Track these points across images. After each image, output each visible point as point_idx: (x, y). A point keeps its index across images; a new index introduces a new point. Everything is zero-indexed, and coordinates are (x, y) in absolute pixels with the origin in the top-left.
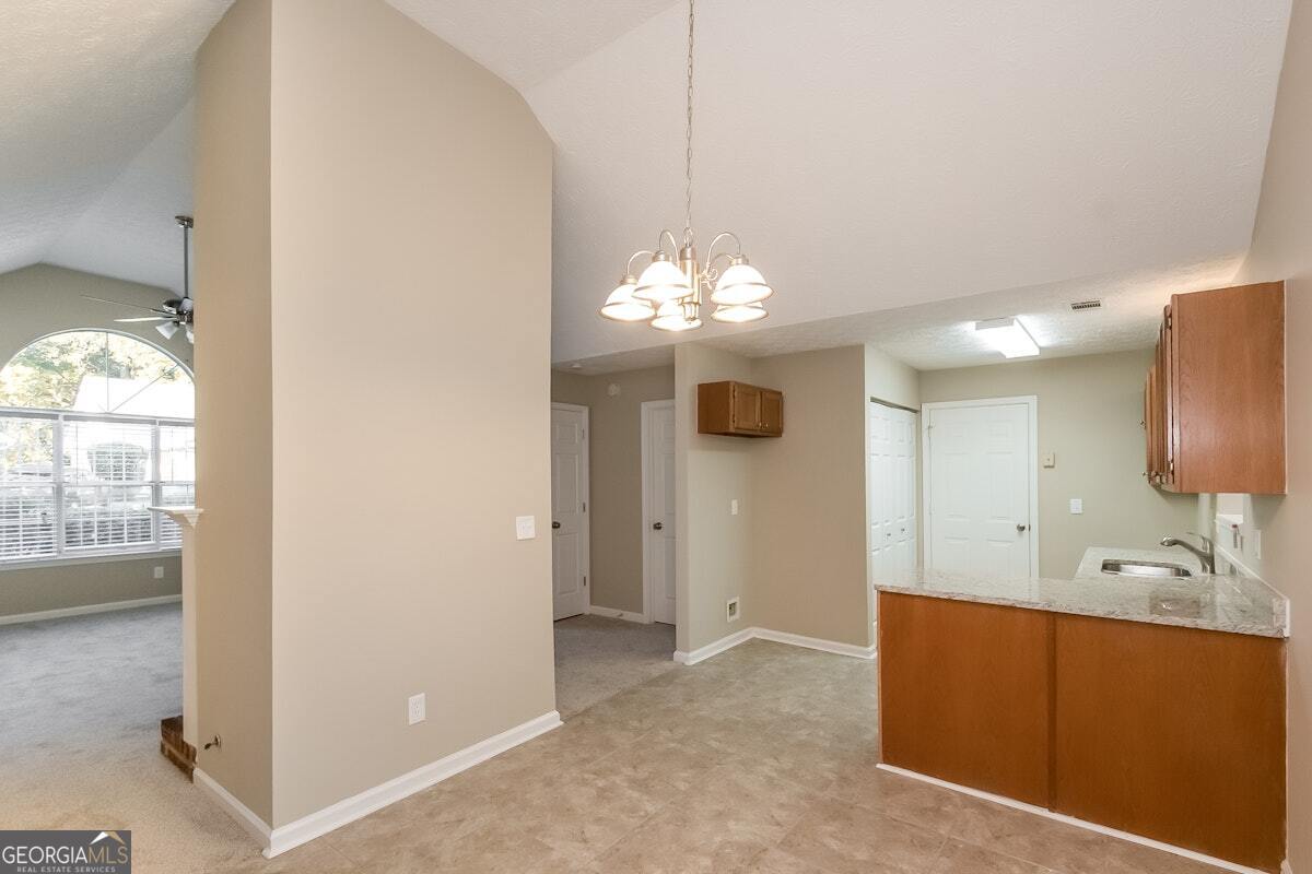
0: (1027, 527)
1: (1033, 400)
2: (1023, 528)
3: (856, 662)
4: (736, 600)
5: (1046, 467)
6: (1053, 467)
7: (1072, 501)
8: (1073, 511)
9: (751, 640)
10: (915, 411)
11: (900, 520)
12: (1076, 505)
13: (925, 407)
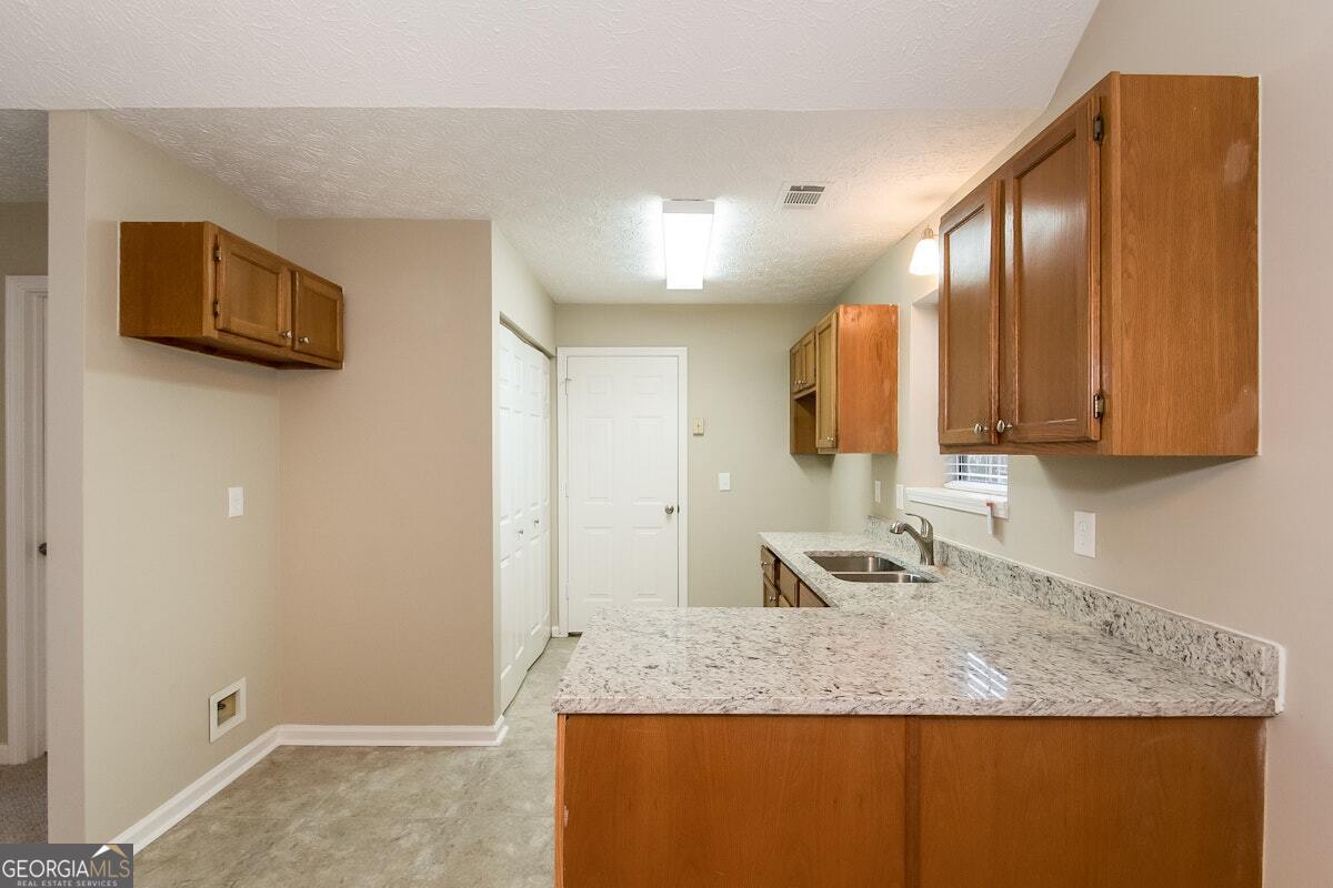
0: (676, 509)
1: (682, 351)
2: (672, 510)
3: (475, 757)
4: (239, 685)
5: (695, 435)
6: (702, 435)
7: (721, 475)
8: (722, 487)
9: (275, 752)
10: (550, 357)
11: (533, 509)
12: (724, 481)
13: (562, 353)
